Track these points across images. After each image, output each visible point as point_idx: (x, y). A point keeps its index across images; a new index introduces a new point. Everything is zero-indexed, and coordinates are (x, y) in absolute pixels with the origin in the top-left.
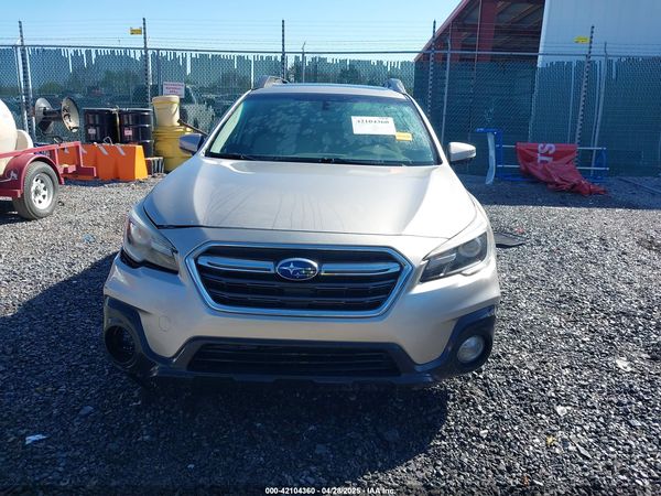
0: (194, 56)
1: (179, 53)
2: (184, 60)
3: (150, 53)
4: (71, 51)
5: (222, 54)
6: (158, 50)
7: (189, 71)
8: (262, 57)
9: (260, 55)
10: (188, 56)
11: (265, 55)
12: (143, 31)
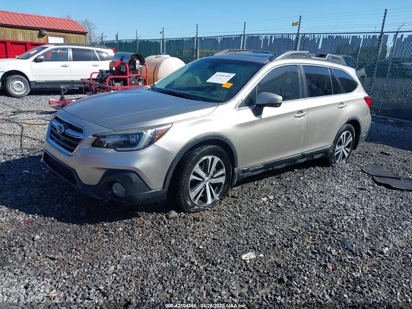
0: (325, 37)
1: (316, 36)
2: (319, 40)
3: (300, 36)
4: (264, 37)
5: (343, 35)
6: (305, 34)
7: (320, 47)
8: (369, 36)
9: (368, 34)
10: (322, 37)
11: (372, 35)
12: (298, 24)
